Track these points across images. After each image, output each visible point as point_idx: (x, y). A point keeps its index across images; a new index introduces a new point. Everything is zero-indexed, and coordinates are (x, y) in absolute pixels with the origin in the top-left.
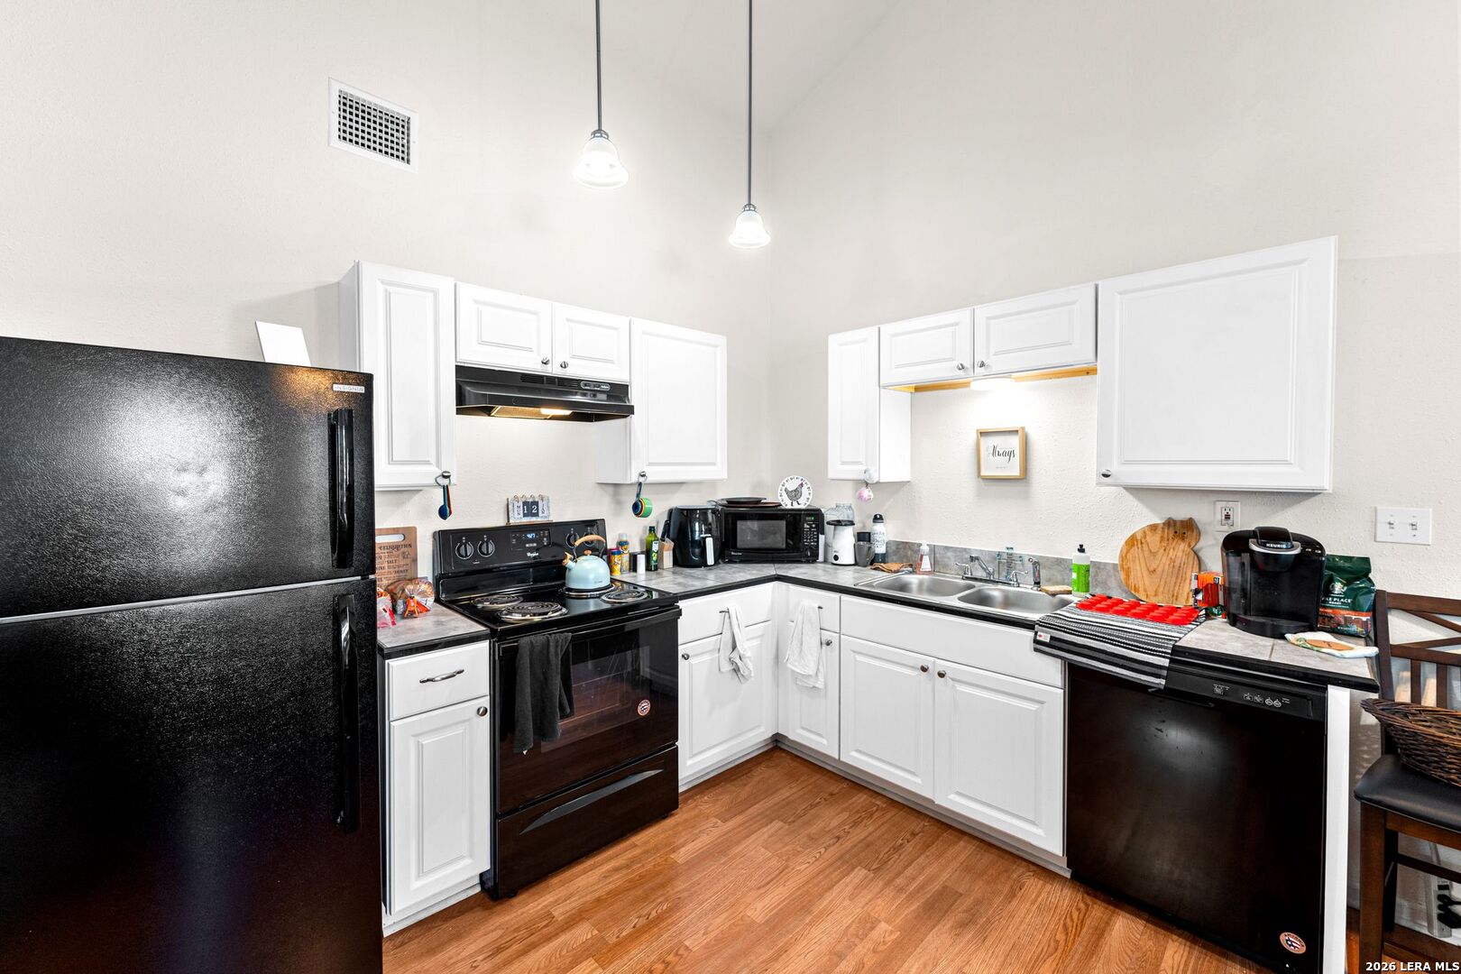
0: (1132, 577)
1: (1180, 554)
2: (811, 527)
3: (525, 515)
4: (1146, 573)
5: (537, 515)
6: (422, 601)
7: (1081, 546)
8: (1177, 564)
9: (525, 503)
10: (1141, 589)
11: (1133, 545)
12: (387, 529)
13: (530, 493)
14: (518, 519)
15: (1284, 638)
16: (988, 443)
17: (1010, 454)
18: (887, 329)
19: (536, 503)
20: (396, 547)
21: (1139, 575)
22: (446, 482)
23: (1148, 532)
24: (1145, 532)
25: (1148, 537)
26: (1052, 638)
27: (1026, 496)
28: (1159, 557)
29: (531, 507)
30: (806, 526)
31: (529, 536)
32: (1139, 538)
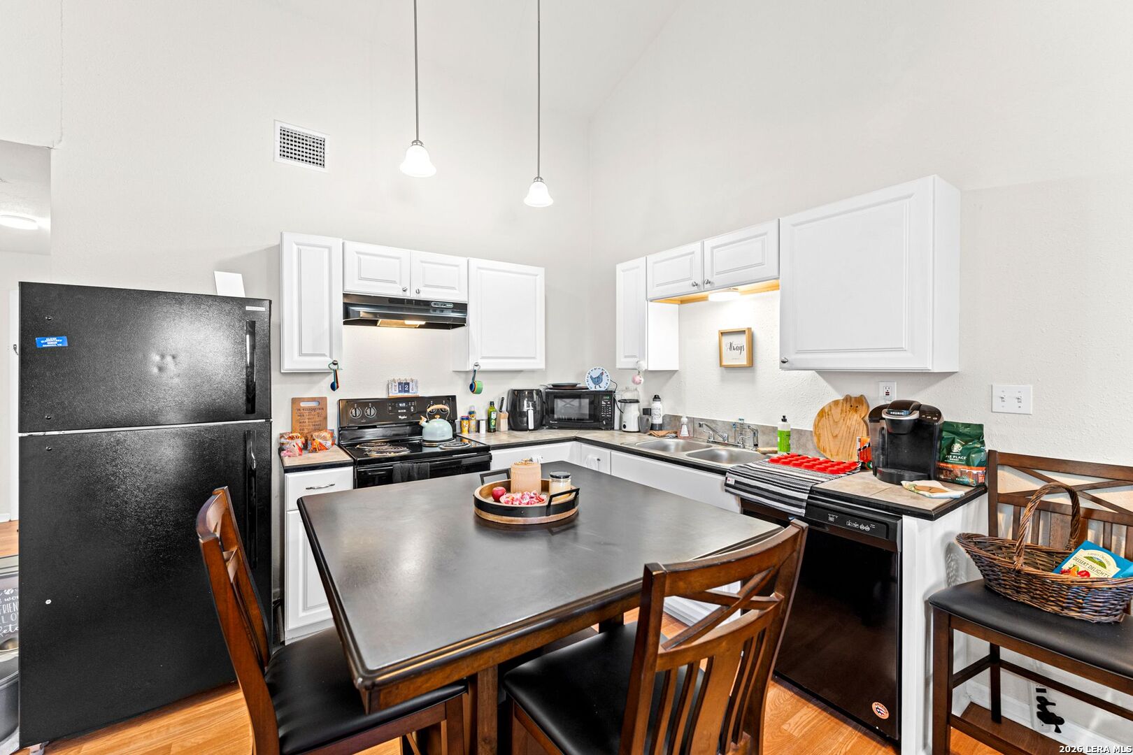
0: (821, 441)
1: (854, 423)
2: (607, 404)
3: (400, 391)
4: (830, 437)
5: (408, 391)
6: (323, 442)
7: (784, 417)
8: (852, 430)
9: (400, 384)
10: (828, 451)
11: (823, 416)
12: (308, 398)
13: (403, 378)
14: (395, 393)
15: (901, 485)
16: (727, 340)
17: (741, 348)
18: (651, 258)
19: (408, 384)
20: (314, 409)
21: (827, 439)
22: (335, 367)
23: (833, 407)
24: (830, 406)
25: (832, 411)
26: (736, 482)
27: (753, 381)
28: (840, 425)
29: (404, 386)
30: (603, 403)
31: (401, 405)
32: (826, 411)
